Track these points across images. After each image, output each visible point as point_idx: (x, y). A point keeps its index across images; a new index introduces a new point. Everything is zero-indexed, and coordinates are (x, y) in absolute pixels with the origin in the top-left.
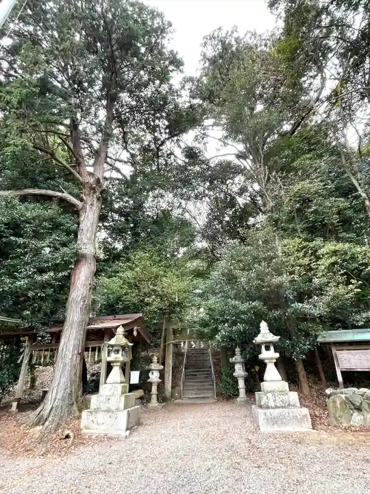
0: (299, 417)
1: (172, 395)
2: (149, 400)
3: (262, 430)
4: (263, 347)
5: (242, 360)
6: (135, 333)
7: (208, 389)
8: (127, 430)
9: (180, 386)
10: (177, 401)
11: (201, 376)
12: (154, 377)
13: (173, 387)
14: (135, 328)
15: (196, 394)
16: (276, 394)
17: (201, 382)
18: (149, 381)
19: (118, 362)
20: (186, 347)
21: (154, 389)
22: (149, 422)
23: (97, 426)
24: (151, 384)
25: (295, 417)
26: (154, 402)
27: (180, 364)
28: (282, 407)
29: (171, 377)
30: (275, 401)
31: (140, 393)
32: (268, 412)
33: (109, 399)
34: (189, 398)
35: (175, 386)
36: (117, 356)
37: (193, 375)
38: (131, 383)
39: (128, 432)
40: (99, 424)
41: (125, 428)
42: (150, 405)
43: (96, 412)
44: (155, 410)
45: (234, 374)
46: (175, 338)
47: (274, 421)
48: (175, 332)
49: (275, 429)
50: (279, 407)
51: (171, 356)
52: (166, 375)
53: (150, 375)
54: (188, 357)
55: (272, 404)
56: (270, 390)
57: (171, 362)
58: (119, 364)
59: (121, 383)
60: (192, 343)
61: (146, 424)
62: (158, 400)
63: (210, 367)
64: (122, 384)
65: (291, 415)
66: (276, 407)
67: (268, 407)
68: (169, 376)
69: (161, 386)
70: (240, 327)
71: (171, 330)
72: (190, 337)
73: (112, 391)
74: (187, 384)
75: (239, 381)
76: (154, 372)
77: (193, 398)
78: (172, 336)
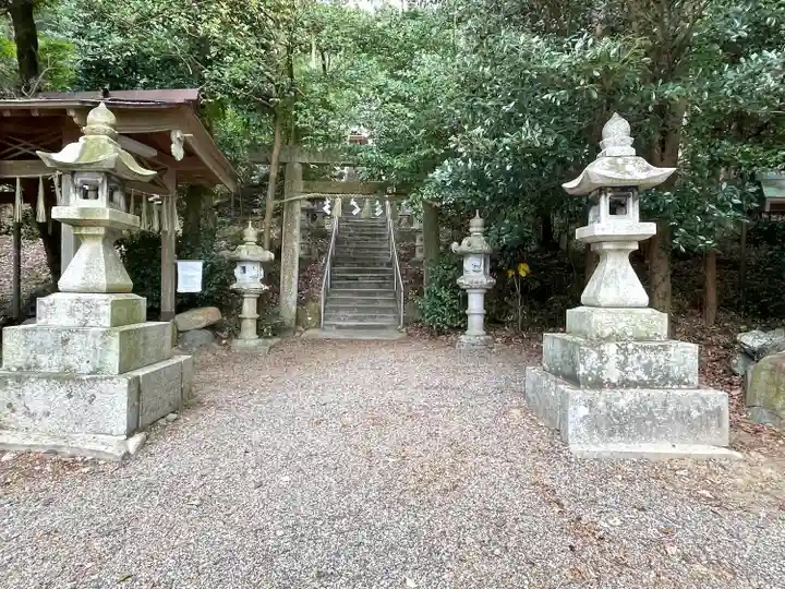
0: (695, 414)
1: (298, 321)
2: (236, 332)
3: (576, 447)
4: (604, 204)
5: (486, 248)
6: (177, 152)
7: (385, 310)
8: (130, 434)
9: (318, 300)
10: (311, 332)
11: (367, 282)
12: (249, 279)
13: (300, 302)
14: (176, 135)
15: (354, 318)
16: (630, 346)
17: (369, 294)
18: (234, 286)
19: (96, 224)
20: (338, 212)
21: (249, 308)
22: (224, 394)
23: (25, 422)
24: (239, 294)
25: (683, 417)
26: (249, 337)
27: (321, 253)
28: (643, 385)
29: (295, 281)
30: (622, 366)
31: (210, 314)
32: (601, 398)
33: (65, 341)
34: (340, 327)
35: (306, 301)
36: (89, 203)
37: (347, 279)
38: (181, 289)
39: (137, 439)
40: (32, 415)
41: (123, 428)
42: (238, 344)
43: (18, 380)
44: (250, 355)
45: (459, 281)
46: (308, 189)
47: (616, 424)
48: (308, 175)
49: (618, 446)
50: (635, 385)
51: (296, 232)
52: (284, 277)
53: (237, 272)
54: (338, 241)
55: (612, 373)
56: (607, 332)
57: (296, 245)
58: (102, 231)
59: (109, 292)
60: (353, 203)
61: (212, 403)
62: (259, 332)
63: (390, 264)
64: (114, 297)
65: (671, 408)
66: (626, 384)
67: (598, 384)
68: (291, 276)
69: (267, 302)
70: (531, 134)
71: (298, 168)
72: (347, 189)
73: (80, 315)
74: (336, 296)
75: (470, 297)
76: (249, 267)
77: (348, 327)
78: (300, 184)
